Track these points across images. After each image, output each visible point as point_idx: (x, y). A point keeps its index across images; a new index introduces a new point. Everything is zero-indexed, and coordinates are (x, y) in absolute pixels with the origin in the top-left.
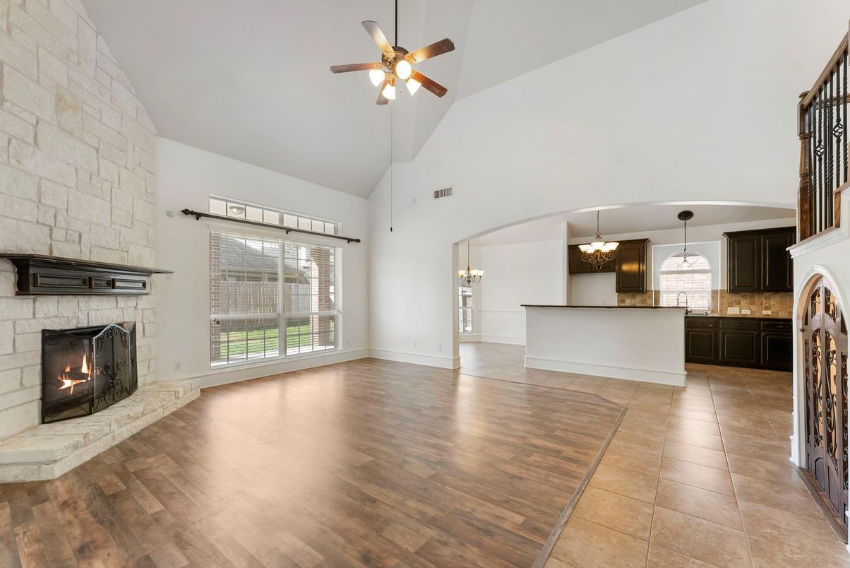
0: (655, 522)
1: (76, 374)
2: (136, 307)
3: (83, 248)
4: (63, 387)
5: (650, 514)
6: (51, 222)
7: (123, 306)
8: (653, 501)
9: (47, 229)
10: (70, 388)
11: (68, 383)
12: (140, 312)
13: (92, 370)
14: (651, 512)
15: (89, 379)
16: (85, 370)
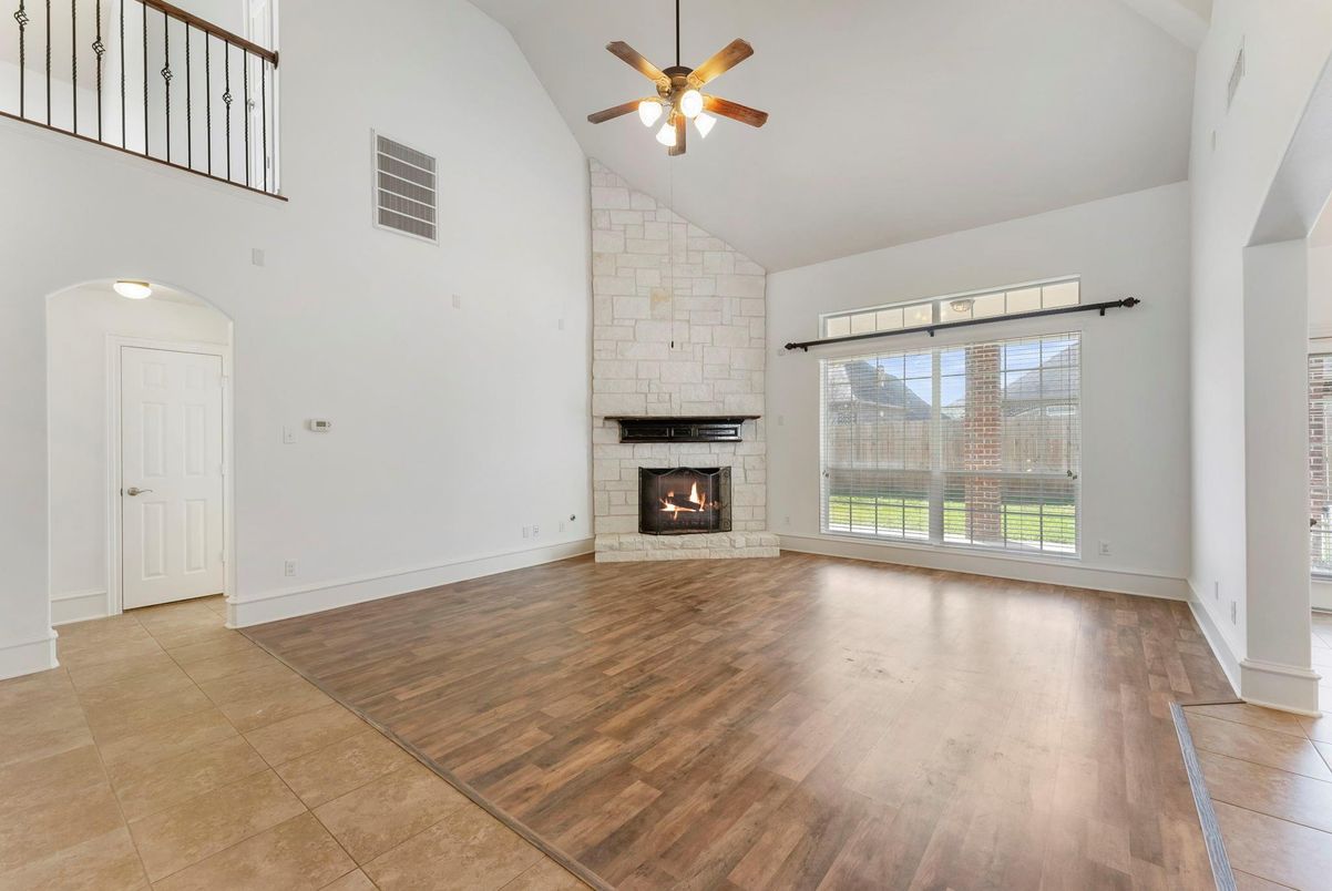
0: (285, 791)
1: (681, 500)
2: (734, 454)
3: (674, 406)
4: (665, 510)
5: (302, 792)
6: (646, 390)
7: (717, 451)
8: (317, 812)
9: (643, 396)
10: (673, 513)
11: (670, 507)
12: (741, 459)
13: (707, 502)
14: (303, 797)
15: (701, 510)
16: (694, 498)
